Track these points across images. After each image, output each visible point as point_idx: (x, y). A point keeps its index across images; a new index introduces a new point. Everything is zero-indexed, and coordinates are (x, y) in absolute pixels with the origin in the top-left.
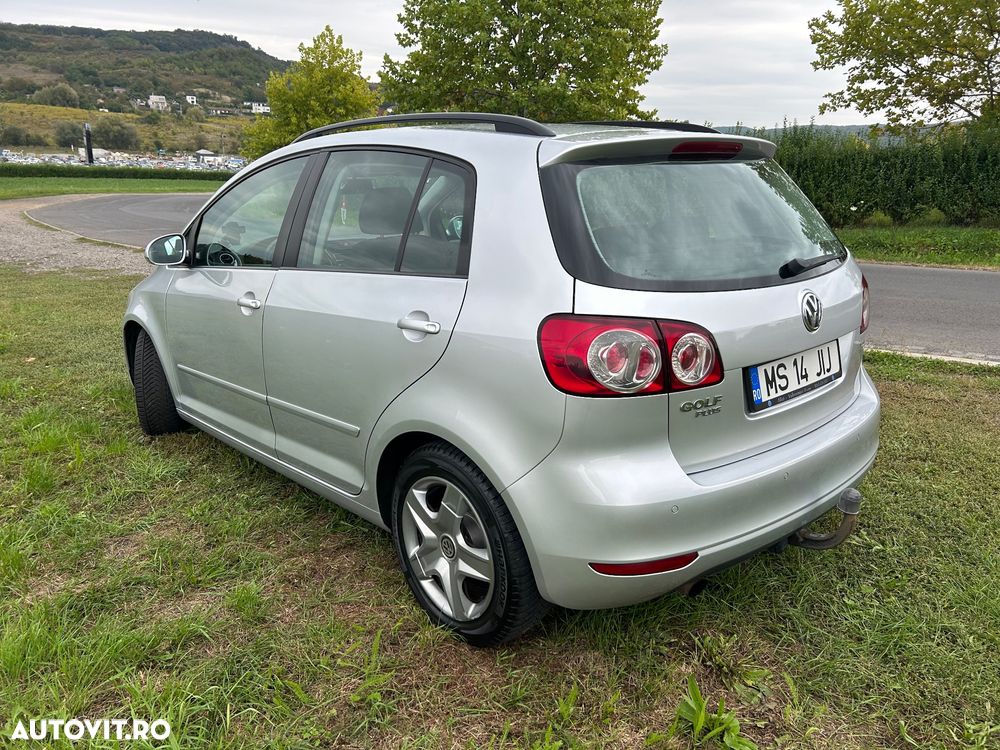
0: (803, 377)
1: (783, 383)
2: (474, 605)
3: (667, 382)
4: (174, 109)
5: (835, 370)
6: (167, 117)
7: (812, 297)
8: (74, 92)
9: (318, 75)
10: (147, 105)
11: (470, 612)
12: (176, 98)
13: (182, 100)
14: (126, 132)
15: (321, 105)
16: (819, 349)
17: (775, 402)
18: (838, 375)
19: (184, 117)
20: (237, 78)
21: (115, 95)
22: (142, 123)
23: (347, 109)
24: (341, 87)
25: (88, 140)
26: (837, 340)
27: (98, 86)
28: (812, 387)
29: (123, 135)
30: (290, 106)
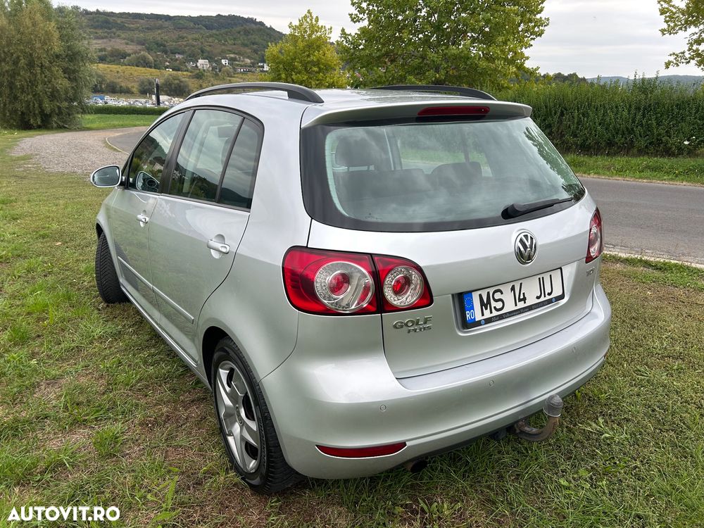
0: (520, 300)
1: (499, 305)
2: (254, 461)
3: (380, 305)
4: (214, 69)
5: (557, 292)
6: (208, 74)
7: (526, 236)
8: (151, 58)
9: (301, 44)
10: (196, 66)
11: (251, 465)
12: (216, 61)
13: (219, 62)
14: (182, 84)
15: (303, 65)
16: (540, 275)
17: (488, 321)
18: (562, 297)
19: (220, 74)
20: (255, 47)
21: (177, 60)
22: (193, 78)
23: (319, 68)
24: (316, 53)
25: (157, 91)
26: (561, 269)
27: (166, 54)
28: (530, 308)
29: (180, 87)
30: (281, 66)
